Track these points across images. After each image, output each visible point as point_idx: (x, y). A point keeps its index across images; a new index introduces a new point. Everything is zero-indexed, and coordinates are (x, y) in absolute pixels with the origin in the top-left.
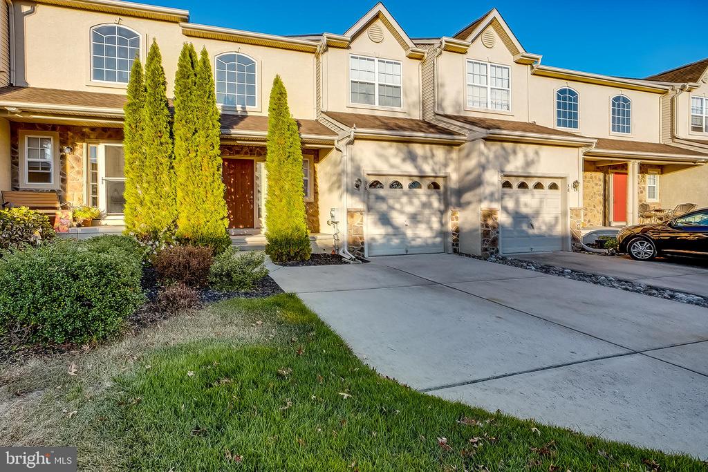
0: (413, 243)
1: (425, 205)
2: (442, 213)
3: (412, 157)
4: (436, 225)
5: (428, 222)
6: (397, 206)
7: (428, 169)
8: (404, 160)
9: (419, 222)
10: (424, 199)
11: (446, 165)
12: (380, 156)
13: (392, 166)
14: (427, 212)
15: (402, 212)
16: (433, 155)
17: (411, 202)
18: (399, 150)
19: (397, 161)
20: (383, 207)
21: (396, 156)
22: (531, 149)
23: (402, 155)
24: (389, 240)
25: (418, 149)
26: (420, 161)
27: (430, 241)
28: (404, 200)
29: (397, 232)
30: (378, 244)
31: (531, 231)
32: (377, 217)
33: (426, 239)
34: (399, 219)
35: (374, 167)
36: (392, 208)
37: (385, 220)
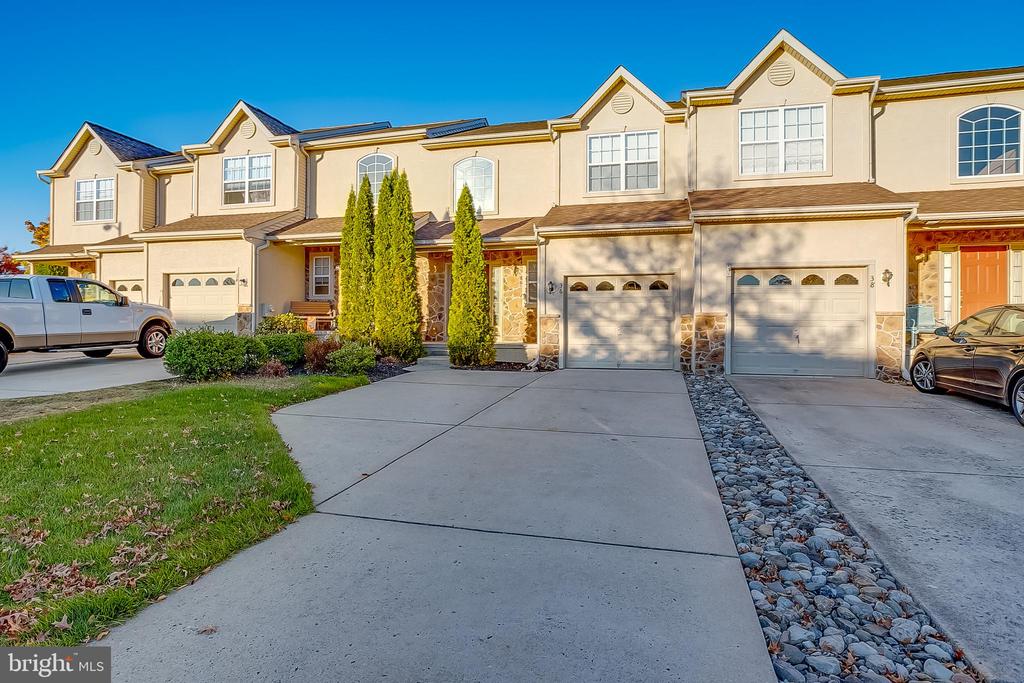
0: (627, 358)
1: (643, 312)
2: (669, 320)
3: (620, 254)
4: (661, 337)
5: (649, 333)
6: (606, 313)
7: (643, 266)
8: (610, 258)
9: (636, 332)
10: (643, 304)
11: (671, 261)
12: (578, 256)
13: (594, 266)
14: (648, 320)
15: (610, 320)
16: (650, 250)
17: (623, 309)
18: (603, 247)
19: (600, 260)
20: (587, 313)
21: (600, 254)
22: (783, 229)
23: (607, 253)
24: (595, 352)
25: (628, 242)
26: (631, 257)
27: (651, 357)
28: (615, 305)
29: (604, 342)
30: (580, 356)
31: (793, 347)
32: (579, 324)
33: (647, 353)
34: (608, 329)
35: (571, 268)
36: (597, 315)
37: (588, 329)
